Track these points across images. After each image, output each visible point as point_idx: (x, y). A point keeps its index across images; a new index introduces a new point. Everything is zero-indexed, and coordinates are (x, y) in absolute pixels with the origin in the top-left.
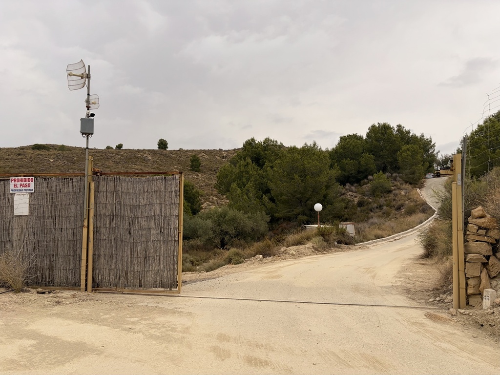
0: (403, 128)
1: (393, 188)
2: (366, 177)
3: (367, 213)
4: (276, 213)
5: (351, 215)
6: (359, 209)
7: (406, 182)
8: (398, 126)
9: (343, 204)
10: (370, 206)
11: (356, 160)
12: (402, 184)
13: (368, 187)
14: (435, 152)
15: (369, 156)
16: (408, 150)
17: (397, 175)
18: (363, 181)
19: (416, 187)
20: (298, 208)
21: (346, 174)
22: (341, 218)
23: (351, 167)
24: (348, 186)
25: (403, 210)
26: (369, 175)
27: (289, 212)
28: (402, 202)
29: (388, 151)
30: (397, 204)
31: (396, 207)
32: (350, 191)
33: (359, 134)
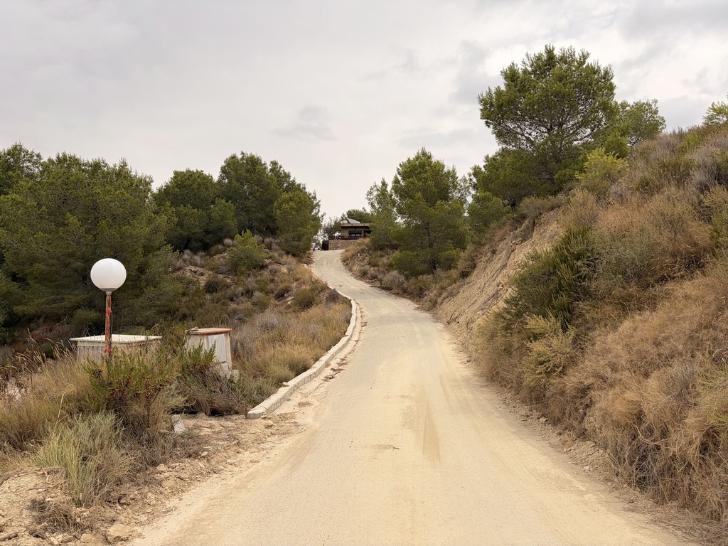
0: (281, 167)
1: (267, 261)
2: (220, 241)
3: (224, 304)
4: (20, 303)
5: (193, 307)
6: (208, 296)
7: (288, 253)
8: (272, 163)
9: (180, 287)
10: (229, 292)
11: (203, 209)
12: (280, 255)
13: (224, 258)
14: (320, 215)
15: (227, 204)
16: (291, 199)
17: (273, 240)
18: (216, 247)
19: (301, 262)
20: (76, 292)
21: (185, 233)
22: (174, 313)
23: (195, 221)
24: (187, 254)
25: (290, 298)
26: (225, 237)
27: (54, 301)
28: (285, 284)
29: (257, 200)
30: (279, 288)
31: (276, 292)
32: (191, 264)
33: (206, 173)
